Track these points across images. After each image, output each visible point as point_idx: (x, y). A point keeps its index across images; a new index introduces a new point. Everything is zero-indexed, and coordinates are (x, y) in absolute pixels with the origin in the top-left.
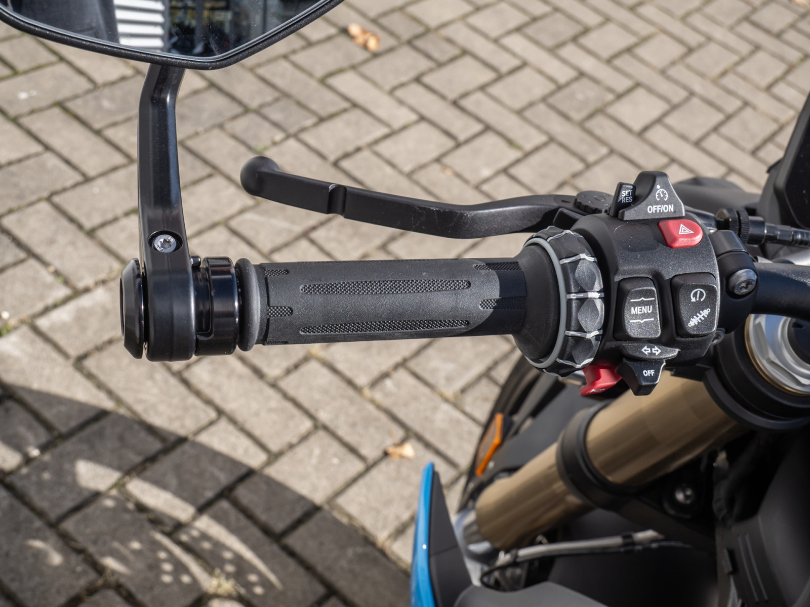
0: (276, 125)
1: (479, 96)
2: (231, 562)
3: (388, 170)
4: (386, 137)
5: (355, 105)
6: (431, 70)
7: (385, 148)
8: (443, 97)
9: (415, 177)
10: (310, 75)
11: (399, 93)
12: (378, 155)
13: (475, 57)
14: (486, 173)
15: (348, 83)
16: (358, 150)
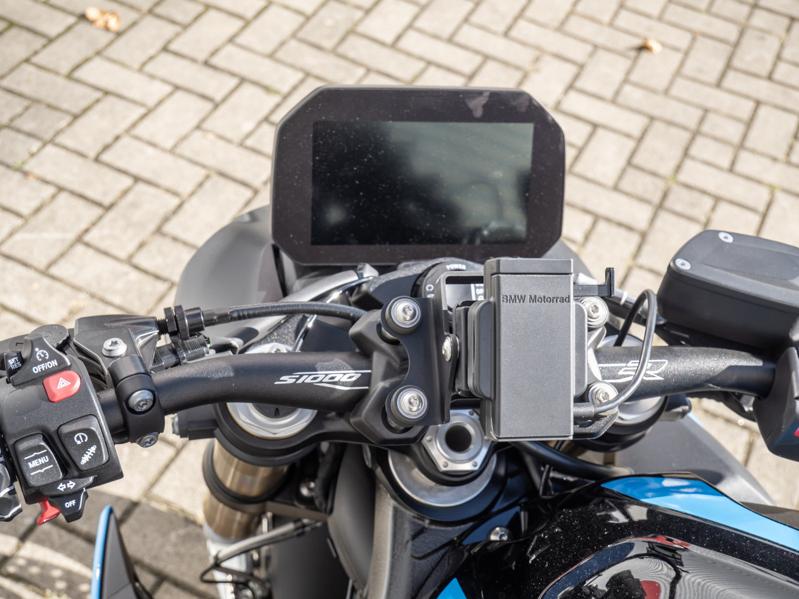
0: (30, 135)
1: (230, 48)
2: (61, 579)
3: (150, 151)
4: (143, 117)
5: (107, 93)
6: (177, 35)
7: (143, 130)
8: (194, 60)
9: (178, 150)
10: (57, 73)
11: (149, 68)
12: (137, 138)
13: (219, 9)
14: (248, 127)
15: (95, 72)
16: (117, 138)
